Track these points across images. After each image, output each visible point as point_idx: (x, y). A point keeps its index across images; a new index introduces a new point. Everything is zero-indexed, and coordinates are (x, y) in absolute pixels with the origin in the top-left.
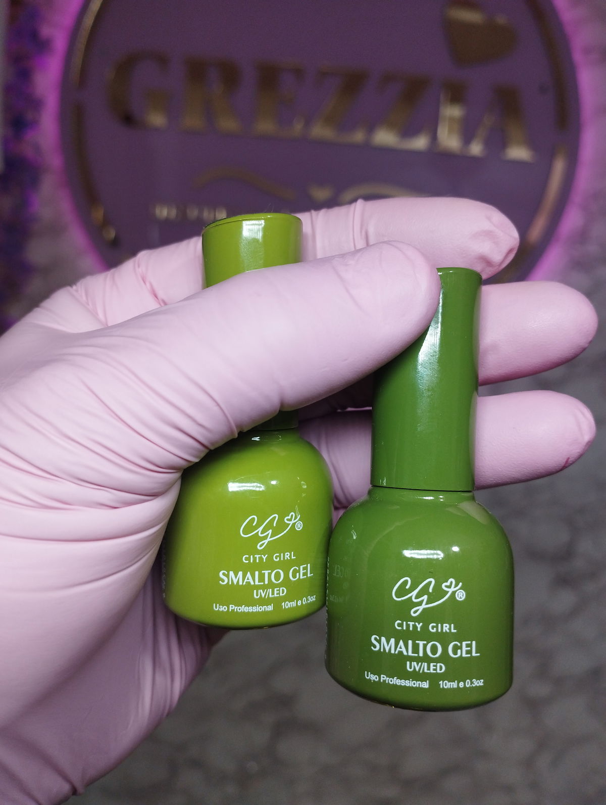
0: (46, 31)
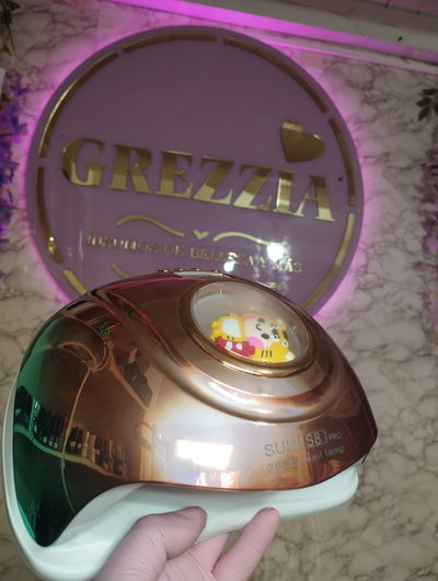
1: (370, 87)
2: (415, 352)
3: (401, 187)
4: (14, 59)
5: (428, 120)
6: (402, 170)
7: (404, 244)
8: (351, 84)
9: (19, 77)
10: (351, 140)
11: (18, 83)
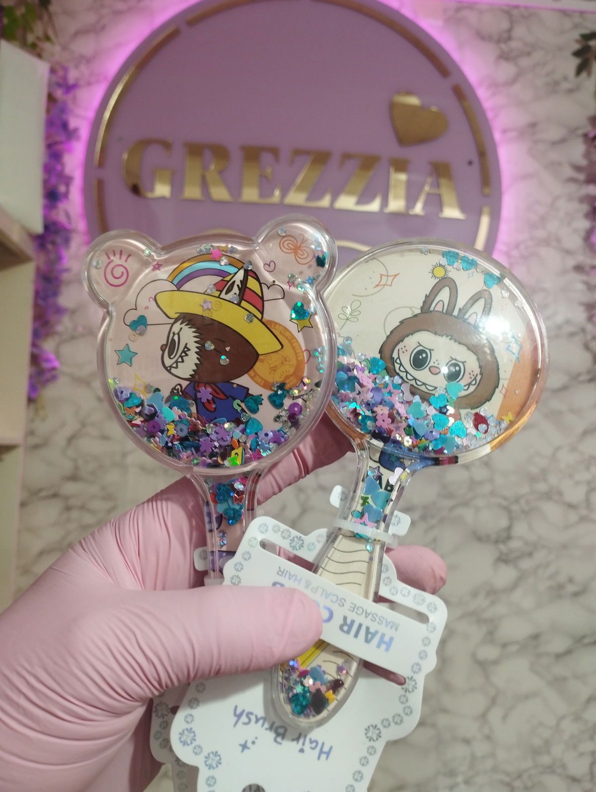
0: (73, 123)
1: (507, 37)
2: (575, 378)
3: (553, 166)
4: (57, 49)
5: (589, 74)
6: (555, 144)
7: (558, 240)
8: (482, 36)
9: (66, 69)
10: (483, 112)
11: (65, 78)
